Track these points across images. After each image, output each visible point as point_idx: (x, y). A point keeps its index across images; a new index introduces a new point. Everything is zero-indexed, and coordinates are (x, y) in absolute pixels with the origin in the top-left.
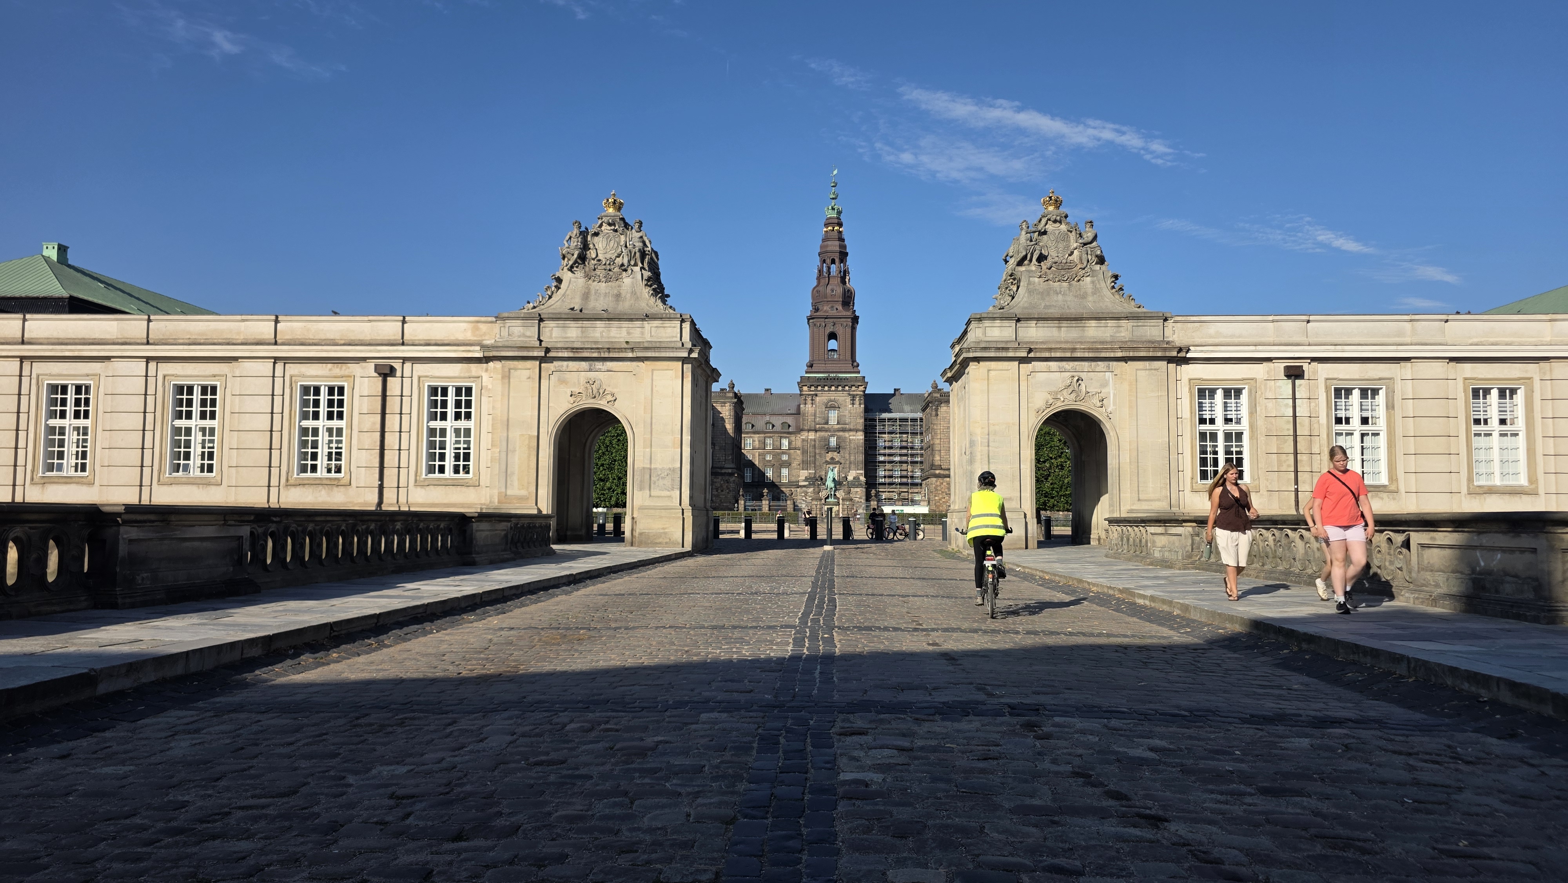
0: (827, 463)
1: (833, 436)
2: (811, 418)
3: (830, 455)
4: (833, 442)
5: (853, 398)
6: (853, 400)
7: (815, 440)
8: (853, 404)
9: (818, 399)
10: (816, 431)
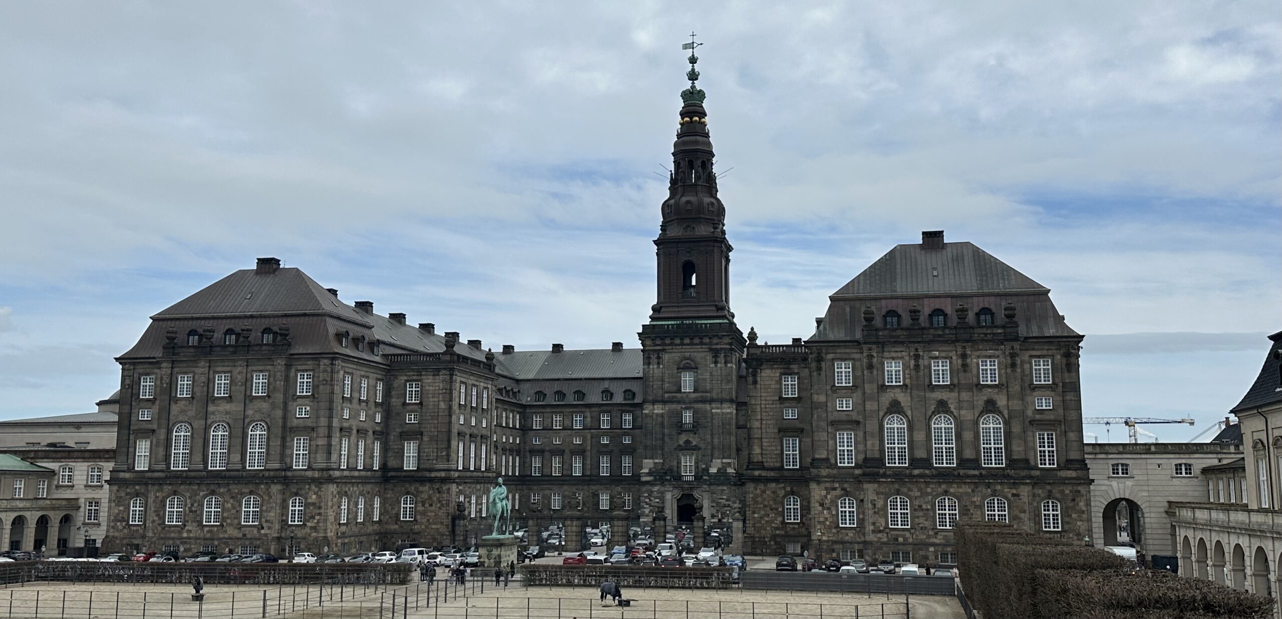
0: (680, 448)
1: (687, 408)
2: (657, 385)
3: (683, 438)
4: (688, 417)
5: (716, 353)
6: (715, 357)
7: (662, 415)
8: (716, 363)
9: (666, 357)
10: (664, 402)
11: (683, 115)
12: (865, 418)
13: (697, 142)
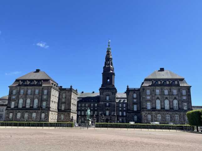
0: (106, 110)
2: (102, 98)
3: (107, 108)
4: (108, 104)
5: (113, 93)
6: (113, 94)
7: (103, 104)
8: (113, 95)
9: (104, 94)
10: (103, 101)
11: (107, 52)
12: (152, 100)
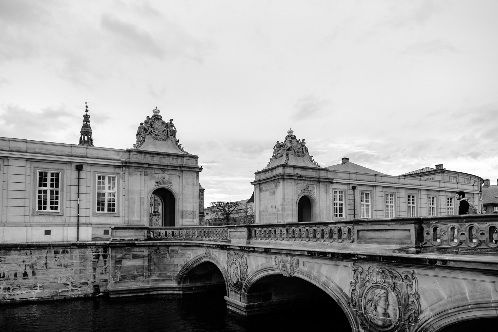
11: (84, 121)
13: (88, 130)
